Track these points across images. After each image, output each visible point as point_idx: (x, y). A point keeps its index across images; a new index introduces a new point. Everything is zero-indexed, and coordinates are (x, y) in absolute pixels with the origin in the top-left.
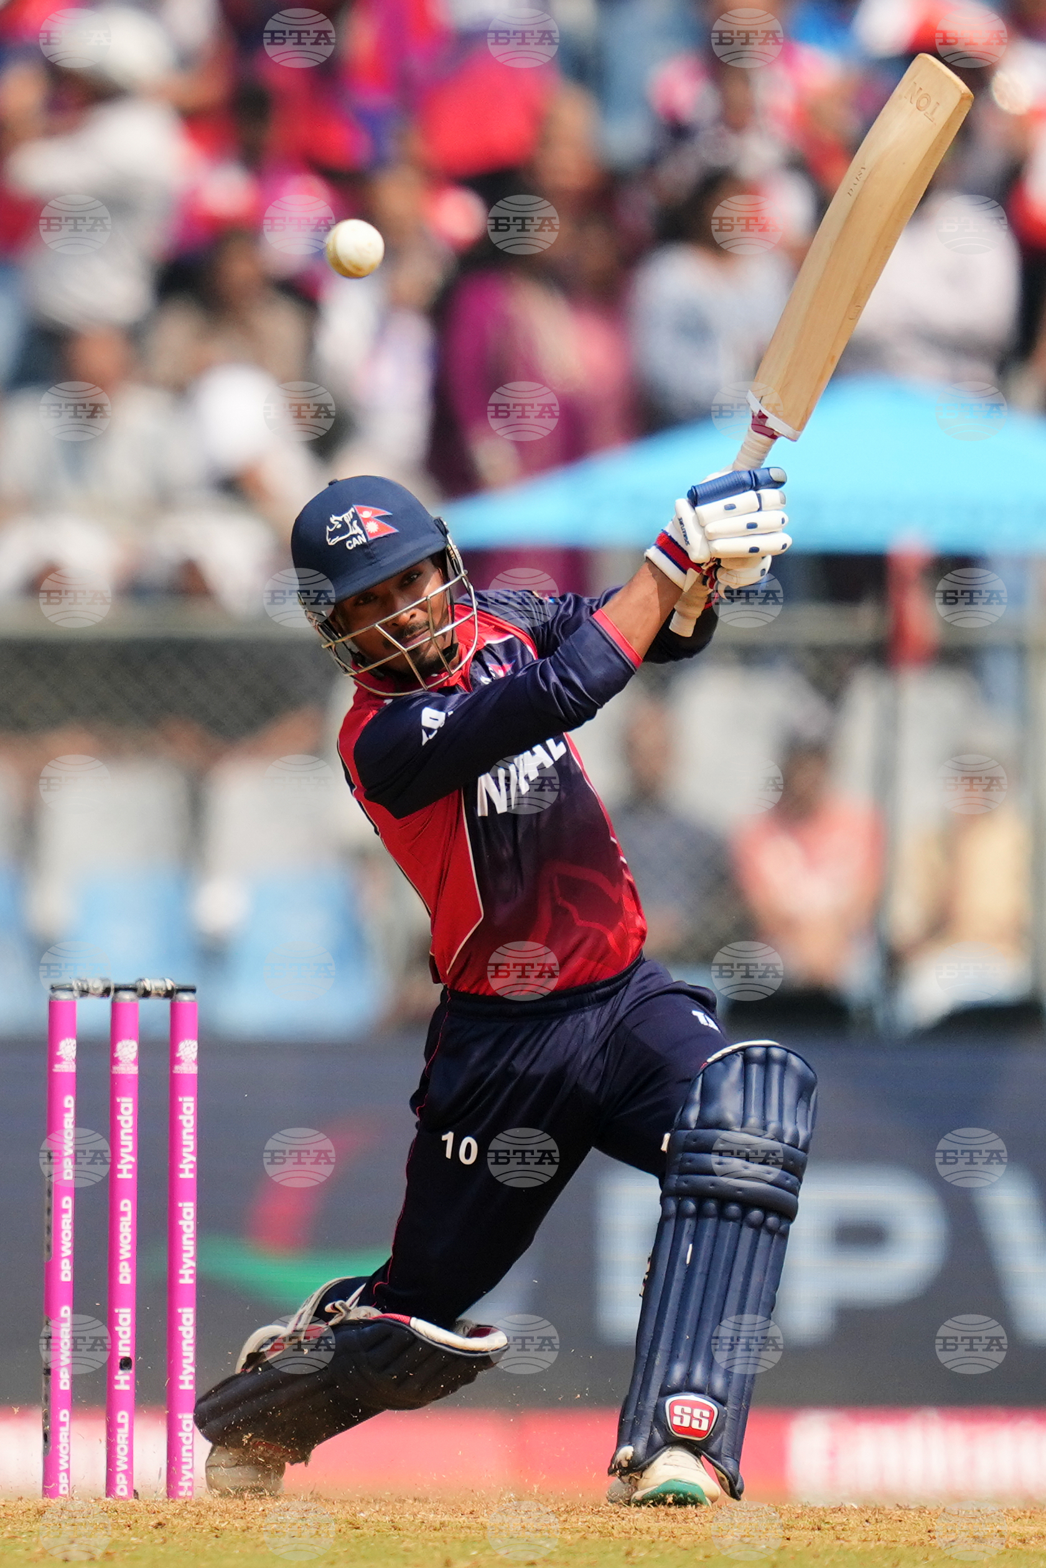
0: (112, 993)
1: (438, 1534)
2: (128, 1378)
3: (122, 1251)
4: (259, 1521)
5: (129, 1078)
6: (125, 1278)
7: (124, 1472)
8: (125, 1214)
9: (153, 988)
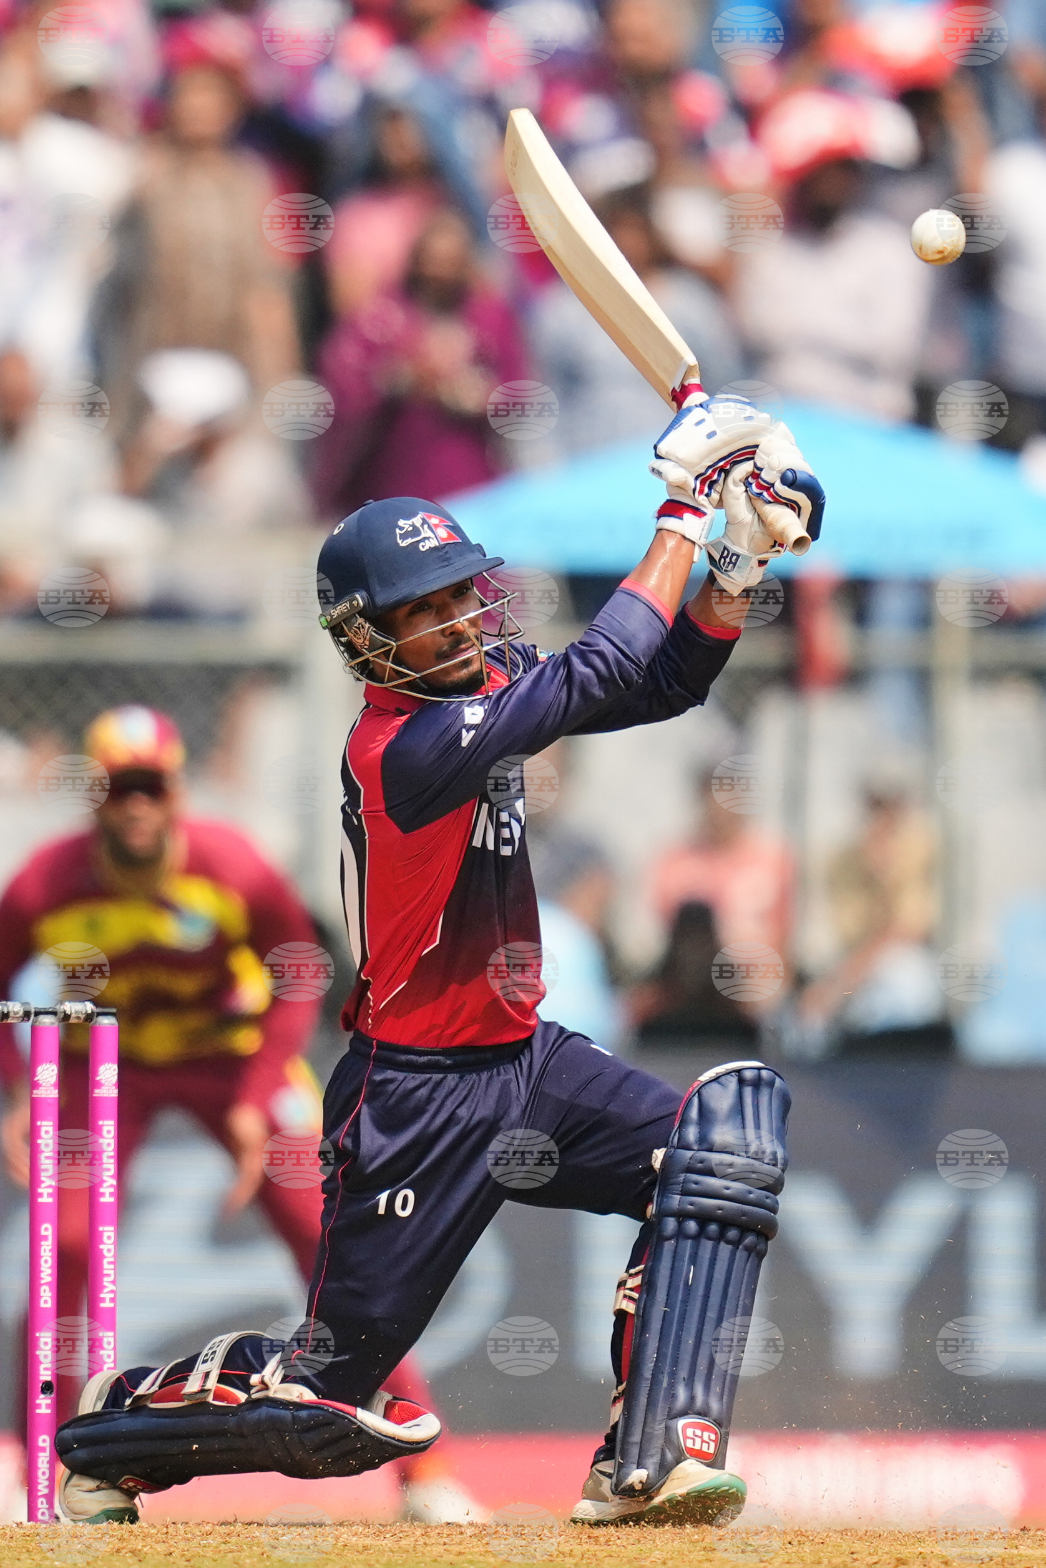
0: (32, 1017)
1: (361, 1557)
2: (49, 1402)
3: (43, 1275)
4: (182, 1545)
5: (49, 1101)
6: (46, 1302)
7: (44, 1496)
8: (46, 1238)
9: (73, 1011)
